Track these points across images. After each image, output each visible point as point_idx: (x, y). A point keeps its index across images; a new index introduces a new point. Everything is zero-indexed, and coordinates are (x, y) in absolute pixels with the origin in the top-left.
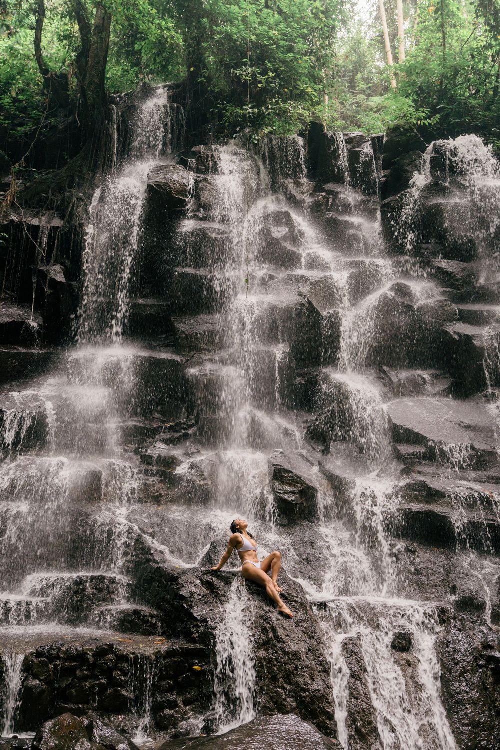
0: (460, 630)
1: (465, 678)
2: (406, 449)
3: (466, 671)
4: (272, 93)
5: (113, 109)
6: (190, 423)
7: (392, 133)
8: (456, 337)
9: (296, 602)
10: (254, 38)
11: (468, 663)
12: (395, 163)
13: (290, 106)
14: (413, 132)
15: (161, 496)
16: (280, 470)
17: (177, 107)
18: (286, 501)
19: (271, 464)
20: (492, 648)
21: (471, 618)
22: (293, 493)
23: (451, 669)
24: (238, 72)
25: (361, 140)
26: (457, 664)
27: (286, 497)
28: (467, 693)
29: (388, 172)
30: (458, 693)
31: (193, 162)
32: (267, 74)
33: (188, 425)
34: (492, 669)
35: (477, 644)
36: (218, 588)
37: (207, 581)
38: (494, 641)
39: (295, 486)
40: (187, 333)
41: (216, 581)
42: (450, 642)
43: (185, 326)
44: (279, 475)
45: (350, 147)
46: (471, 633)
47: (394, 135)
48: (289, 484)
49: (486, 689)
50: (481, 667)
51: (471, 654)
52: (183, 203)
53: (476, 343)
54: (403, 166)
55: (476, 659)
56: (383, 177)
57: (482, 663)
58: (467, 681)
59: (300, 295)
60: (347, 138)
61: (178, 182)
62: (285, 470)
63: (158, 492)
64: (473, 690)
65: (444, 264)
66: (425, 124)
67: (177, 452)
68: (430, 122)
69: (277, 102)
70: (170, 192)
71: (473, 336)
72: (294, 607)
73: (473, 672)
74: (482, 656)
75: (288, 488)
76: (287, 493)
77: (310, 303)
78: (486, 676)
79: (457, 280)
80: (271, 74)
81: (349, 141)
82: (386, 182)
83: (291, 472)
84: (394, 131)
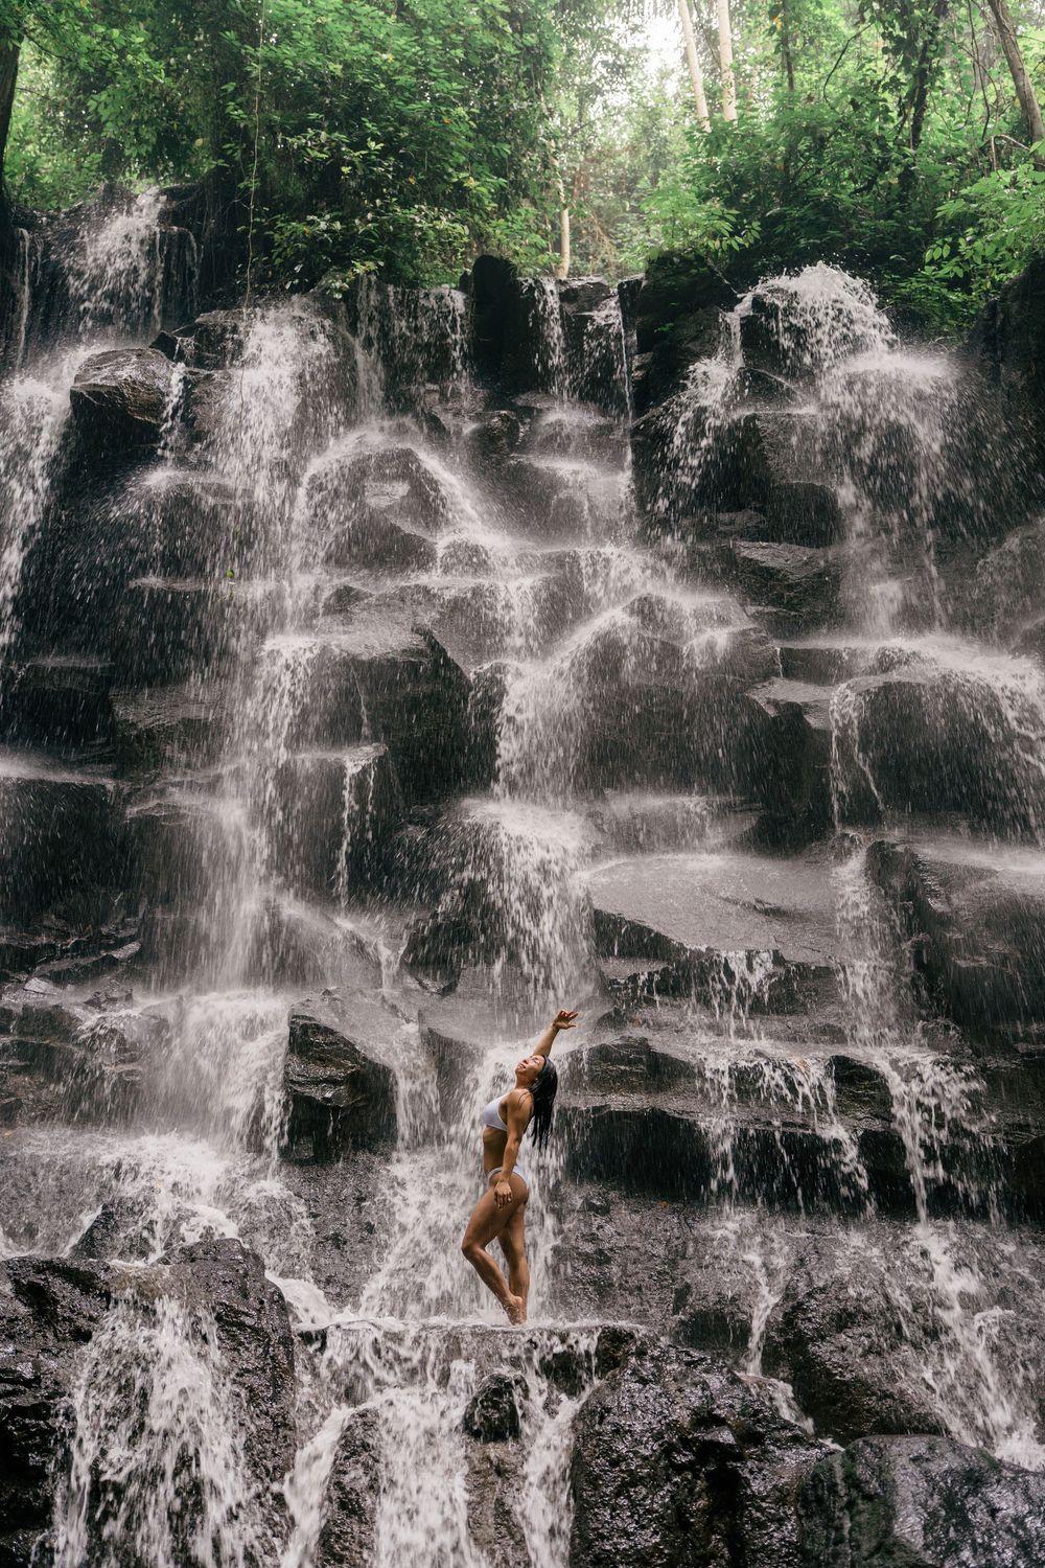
0: (644, 1381)
1: (629, 1497)
2: (619, 969)
3: (635, 1480)
4: (374, 187)
5: (23, 238)
6: (123, 934)
7: (657, 269)
8: (772, 712)
9: (242, 1326)
10: (337, 68)
11: (645, 1458)
12: (664, 335)
13: (419, 216)
14: (705, 265)
15: (19, 1104)
16: (305, 1028)
17: (180, 234)
18: (309, 1100)
19: (294, 1019)
20: (720, 1422)
21: (688, 1354)
22: (332, 1081)
23: (598, 1477)
24: (294, 142)
25: (596, 295)
26: (614, 1463)
27: (316, 1093)
28: (627, 1534)
29: (648, 356)
30: (602, 1537)
31: (187, 343)
32: (362, 145)
33: (116, 939)
34: (709, 1475)
35: (682, 1415)
36: (56, 1302)
37: (32, 1286)
38: (731, 1406)
39: (339, 1066)
40: (140, 726)
41: (59, 1287)
42: (609, 1410)
43: (139, 712)
44: (306, 1040)
45: (569, 309)
46: (673, 1388)
47: (660, 275)
48: (323, 1061)
49: (685, 1526)
50: (680, 1469)
51: (658, 1437)
52: (151, 434)
53: (813, 721)
54: (680, 342)
55: (668, 1450)
56: (638, 369)
57: (681, 1459)
58: (633, 1505)
59: (417, 630)
60: (563, 289)
61: (142, 384)
62: (317, 1027)
63: (10, 1095)
64: (643, 1527)
65: (760, 553)
66: (730, 246)
67: (71, 1000)
68: (740, 240)
69: (386, 206)
70: (124, 406)
71: (806, 705)
72: (233, 1337)
73: (654, 1482)
74: (686, 1443)
75: (321, 1072)
76: (316, 1082)
77: (435, 648)
78: (691, 1491)
79: (790, 587)
80: (372, 145)
81: (568, 296)
82: (645, 378)
83: (332, 1032)
84: (661, 263)
